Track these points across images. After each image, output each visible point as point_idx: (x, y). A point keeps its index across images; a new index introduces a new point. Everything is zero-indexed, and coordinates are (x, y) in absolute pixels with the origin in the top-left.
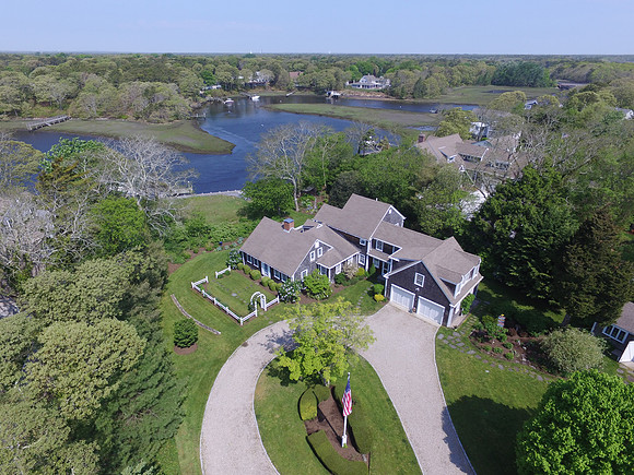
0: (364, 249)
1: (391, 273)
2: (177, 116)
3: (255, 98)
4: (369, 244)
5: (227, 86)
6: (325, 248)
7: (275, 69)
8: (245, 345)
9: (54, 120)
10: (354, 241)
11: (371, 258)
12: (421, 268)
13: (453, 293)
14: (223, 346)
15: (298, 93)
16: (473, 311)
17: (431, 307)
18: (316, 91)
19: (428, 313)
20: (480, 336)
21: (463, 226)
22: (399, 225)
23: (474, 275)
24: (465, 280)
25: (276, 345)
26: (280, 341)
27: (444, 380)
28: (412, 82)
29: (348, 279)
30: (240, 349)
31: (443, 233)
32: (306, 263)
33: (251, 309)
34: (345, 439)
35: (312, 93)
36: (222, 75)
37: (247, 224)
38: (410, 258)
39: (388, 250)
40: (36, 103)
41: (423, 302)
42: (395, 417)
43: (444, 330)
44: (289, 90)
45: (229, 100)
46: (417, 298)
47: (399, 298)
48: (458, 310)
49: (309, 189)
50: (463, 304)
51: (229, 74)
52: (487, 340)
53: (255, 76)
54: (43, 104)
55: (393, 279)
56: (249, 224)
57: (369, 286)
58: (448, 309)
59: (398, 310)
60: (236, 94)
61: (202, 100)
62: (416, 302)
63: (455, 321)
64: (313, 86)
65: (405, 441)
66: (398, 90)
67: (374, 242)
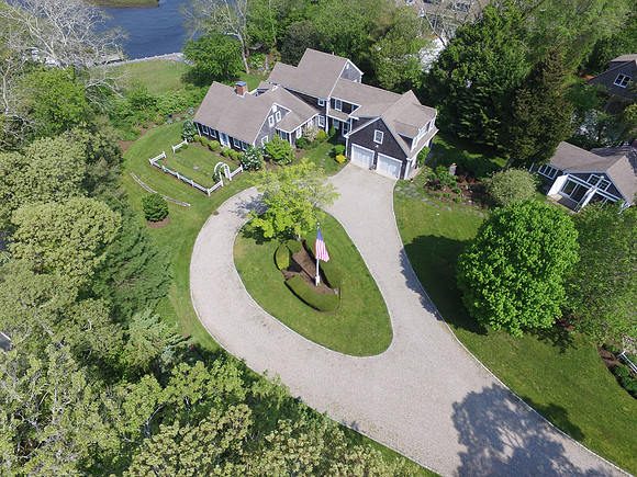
0: (322, 110)
1: (351, 132)
4: (328, 104)
6: (284, 112)
8: (217, 213)
10: (312, 101)
11: (330, 120)
12: (381, 125)
13: (410, 147)
14: (195, 216)
16: (428, 164)
17: (390, 162)
19: (387, 169)
20: (434, 185)
21: (421, 78)
22: (357, 82)
23: (430, 129)
24: (422, 133)
25: (247, 211)
26: (249, 206)
29: (308, 142)
30: (212, 218)
31: (401, 88)
32: (266, 128)
33: (216, 180)
34: (318, 279)
37: (194, 92)
38: (368, 116)
39: (347, 108)
41: (383, 159)
42: (360, 258)
43: (402, 183)
46: (376, 155)
47: (359, 157)
48: (414, 163)
49: (258, 47)
50: (419, 157)
52: (439, 188)
55: (354, 139)
56: (197, 91)
57: (329, 148)
58: (405, 163)
59: (359, 168)
62: (376, 159)
63: (412, 173)
65: (368, 275)
67: (332, 101)
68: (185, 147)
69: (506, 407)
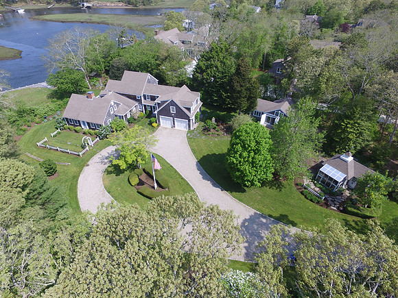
0: (140, 101)
1: (158, 110)
3: (21, 11)
4: (142, 98)
6: (118, 105)
8: (88, 165)
10: (133, 98)
11: (145, 106)
12: (173, 103)
13: (190, 112)
14: (74, 169)
15: (57, 5)
16: (201, 120)
17: (181, 122)
19: (181, 125)
20: (206, 129)
22: (156, 85)
23: (198, 102)
24: (194, 105)
25: (106, 161)
26: (107, 158)
27: (194, 151)
29: (135, 120)
30: (86, 168)
32: (109, 115)
33: (83, 147)
34: (156, 186)
35: (69, 5)
37: (58, 103)
38: (166, 100)
39: (153, 98)
41: (178, 121)
43: (190, 131)
44: (49, 3)
46: (174, 119)
47: (165, 122)
48: (194, 121)
49: (94, 74)
50: (196, 118)
52: (209, 130)
55: (160, 113)
56: (60, 102)
57: (148, 120)
58: (189, 121)
59: (166, 128)
62: (174, 122)
63: (194, 126)
65: (182, 178)
67: (144, 96)
68: (59, 133)
69: (261, 221)
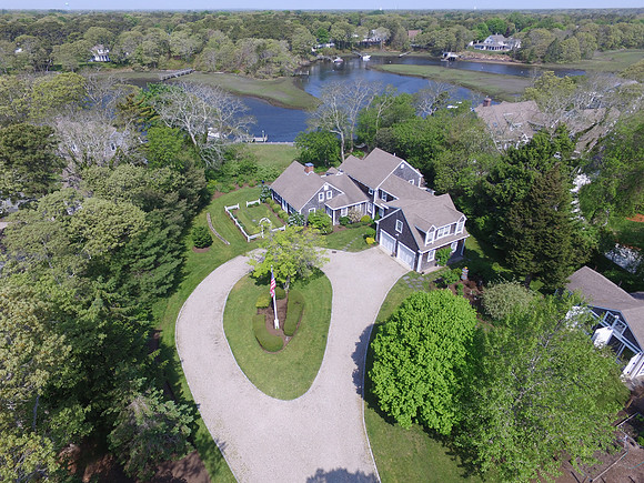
2: (281, 73)
3: (366, 58)
5: (341, 45)
7: (392, 28)
9: (180, 73)
15: (413, 54)
18: (433, 52)
28: (545, 43)
35: (428, 54)
36: (337, 32)
40: (170, 57)
44: (404, 50)
45: (338, 59)
51: (343, 32)
53: (370, 35)
54: (176, 58)
60: (348, 53)
61: (313, 58)
64: (430, 46)
66: (526, 53)
